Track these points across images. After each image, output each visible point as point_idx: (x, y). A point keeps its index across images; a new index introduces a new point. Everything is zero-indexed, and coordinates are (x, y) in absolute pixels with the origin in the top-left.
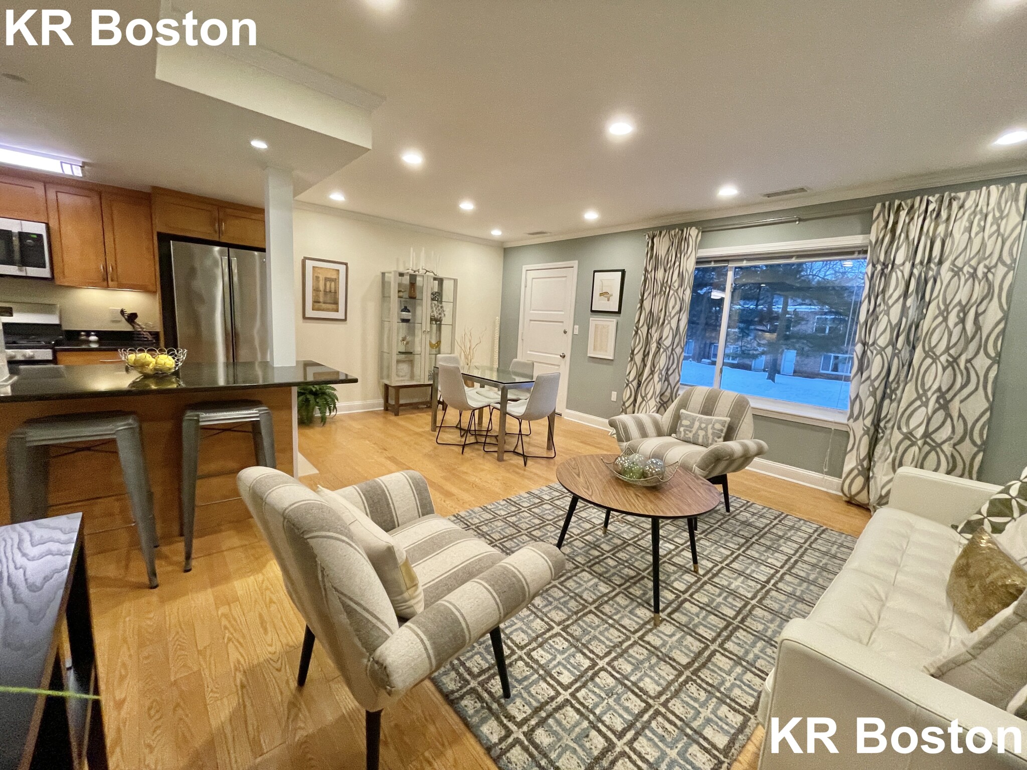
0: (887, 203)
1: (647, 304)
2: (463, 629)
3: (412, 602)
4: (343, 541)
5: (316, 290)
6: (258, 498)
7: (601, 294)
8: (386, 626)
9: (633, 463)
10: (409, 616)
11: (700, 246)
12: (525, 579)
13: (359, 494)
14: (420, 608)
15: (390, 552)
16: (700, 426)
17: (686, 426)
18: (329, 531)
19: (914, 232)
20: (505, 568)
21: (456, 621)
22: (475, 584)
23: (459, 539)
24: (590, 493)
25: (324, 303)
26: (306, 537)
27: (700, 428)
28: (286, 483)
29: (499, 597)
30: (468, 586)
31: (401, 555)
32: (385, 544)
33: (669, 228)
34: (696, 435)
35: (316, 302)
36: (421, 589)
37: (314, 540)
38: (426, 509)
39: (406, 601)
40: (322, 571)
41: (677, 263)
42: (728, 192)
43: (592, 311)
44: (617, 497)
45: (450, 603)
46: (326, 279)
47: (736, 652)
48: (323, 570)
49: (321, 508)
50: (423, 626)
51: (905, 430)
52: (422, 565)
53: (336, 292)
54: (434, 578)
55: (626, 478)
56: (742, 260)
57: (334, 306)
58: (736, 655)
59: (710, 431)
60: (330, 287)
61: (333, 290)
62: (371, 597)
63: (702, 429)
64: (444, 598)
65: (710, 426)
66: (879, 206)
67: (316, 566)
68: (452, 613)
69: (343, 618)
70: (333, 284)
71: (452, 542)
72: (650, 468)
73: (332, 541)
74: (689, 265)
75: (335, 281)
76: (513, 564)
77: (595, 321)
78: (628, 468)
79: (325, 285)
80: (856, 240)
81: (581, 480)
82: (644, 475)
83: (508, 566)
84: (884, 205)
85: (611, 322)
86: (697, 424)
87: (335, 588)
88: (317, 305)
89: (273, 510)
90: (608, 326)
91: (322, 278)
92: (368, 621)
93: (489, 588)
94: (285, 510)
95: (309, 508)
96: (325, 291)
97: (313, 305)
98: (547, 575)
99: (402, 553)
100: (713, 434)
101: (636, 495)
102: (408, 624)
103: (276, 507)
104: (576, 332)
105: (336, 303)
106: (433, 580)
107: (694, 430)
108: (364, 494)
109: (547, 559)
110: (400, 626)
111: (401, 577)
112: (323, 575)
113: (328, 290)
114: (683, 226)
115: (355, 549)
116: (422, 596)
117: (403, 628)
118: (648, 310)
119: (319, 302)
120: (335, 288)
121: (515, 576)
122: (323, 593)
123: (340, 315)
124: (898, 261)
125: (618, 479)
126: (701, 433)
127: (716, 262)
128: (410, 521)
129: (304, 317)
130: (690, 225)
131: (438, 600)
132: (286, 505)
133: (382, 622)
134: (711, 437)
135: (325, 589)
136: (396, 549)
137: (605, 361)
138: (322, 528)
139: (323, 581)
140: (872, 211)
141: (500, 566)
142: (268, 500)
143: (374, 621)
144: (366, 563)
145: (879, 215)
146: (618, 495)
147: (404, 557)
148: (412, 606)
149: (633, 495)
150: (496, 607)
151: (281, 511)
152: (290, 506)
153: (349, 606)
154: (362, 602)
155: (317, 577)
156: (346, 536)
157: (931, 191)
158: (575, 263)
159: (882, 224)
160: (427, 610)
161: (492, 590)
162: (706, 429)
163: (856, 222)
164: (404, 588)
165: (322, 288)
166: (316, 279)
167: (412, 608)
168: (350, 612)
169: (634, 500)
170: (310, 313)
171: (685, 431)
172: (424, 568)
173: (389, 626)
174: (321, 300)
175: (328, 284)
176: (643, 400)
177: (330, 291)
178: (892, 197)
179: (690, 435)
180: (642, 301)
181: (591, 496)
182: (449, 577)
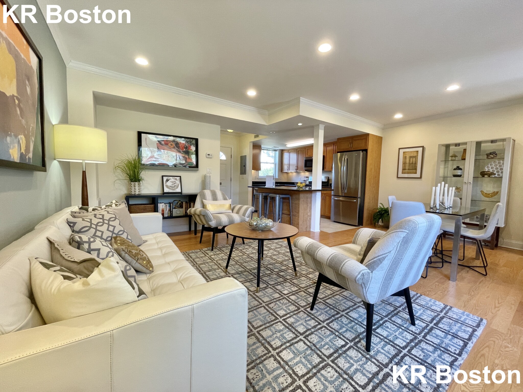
5: (404, 163)
25: (408, 169)
35: (404, 169)
46: (410, 157)
53: (416, 163)
57: (414, 171)
60: (413, 161)
61: (414, 162)
70: (414, 159)
75: (416, 157)
79: (410, 160)
88: (404, 171)
91: (408, 157)
96: (409, 163)
97: (402, 171)
105: (416, 169)
113: (411, 162)
119: (405, 169)
120: (415, 162)
123: (418, 175)
129: (398, 177)
165: (408, 161)
166: (405, 158)
170: (400, 175)
174: (407, 168)
175: (411, 159)
177: (412, 163)
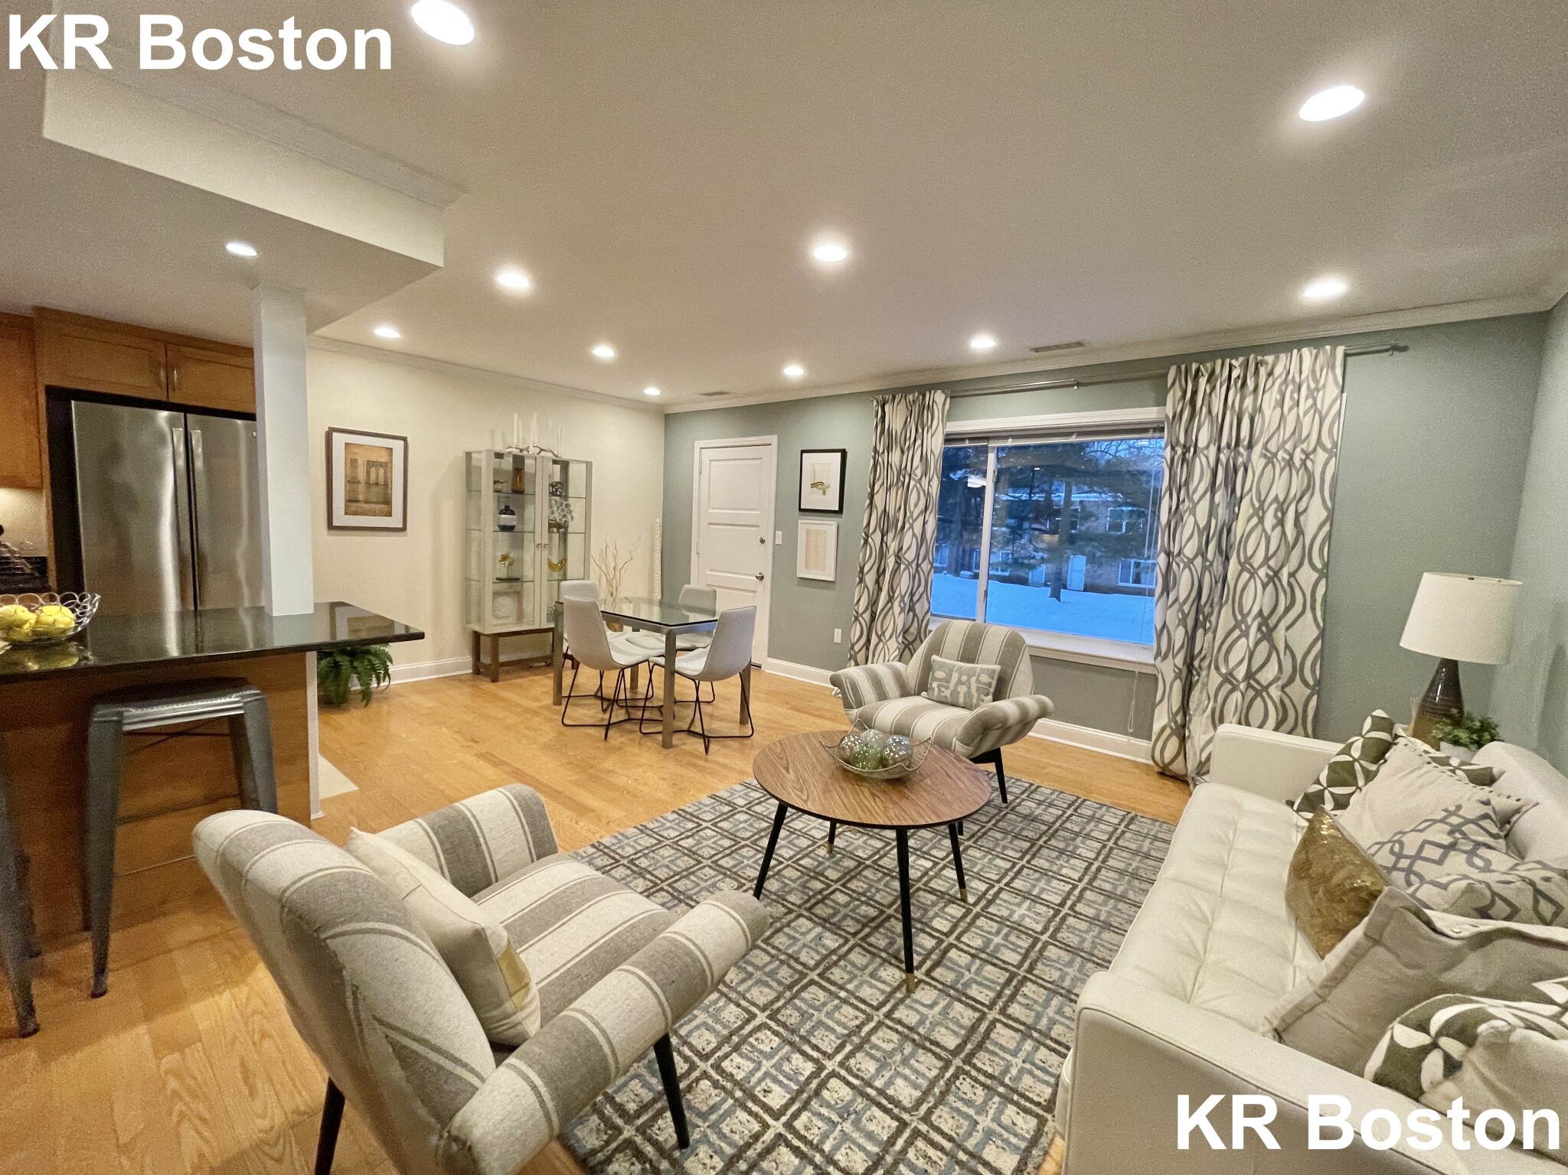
0: (1183, 367)
1: (879, 499)
2: (605, 1056)
3: (520, 1015)
4: (394, 934)
5: (352, 481)
6: (234, 872)
7: (813, 485)
8: (472, 1071)
9: (866, 745)
10: (514, 1042)
11: (949, 416)
12: (705, 957)
13: (427, 833)
14: (532, 1025)
15: (479, 937)
16: (959, 678)
17: (941, 680)
18: (367, 920)
19: (1217, 406)
20: (673, 942)
21: (594, 1043)
22: (625, 974)
23: (598, 896)
24: (805, 798)
25: (366, 502)
26: (323, 936)
27: (960, 682)
28: (289, 839)
29: (664, 992)
30: (613, 979)
31: (499, 938)
32: (470, 925)
33: (905, 391)
34: (955, 692)
35: (351, 500)
36: (534, 989)
37: (339, 940)
38: (543, 847)
39: (508, 1017)
40: (354, 993)
41: (919, 442)
42: (983, 343)
43: (801, 510)
44: (845, 800)
45: (584, 1013)
46: (370, 464)
47: (1023, 1019)
48: (356, 989)
49: (352, 879)
50: (538, 1062)
51: (1224, 670)
52: (537, 947)
53: (387, 485)
54: (558, 966)
55: (856, 769)
56: (1006, 438)
57: (383, 507)
58: (1023, 1024)
59: (974, 687)
60: (377, 477)
62: (446, 1025)
63: (963, 684)
64: (573, 1006)
65: (973, 679)
66: (1173, 370)
67: (343, 984)
68: (587, 1030)
69: (396, 1071)
71: (588, 900)
72: (891, 751)
73: (373, 937)
74: (935, 444)
75: (387, 466)
76: (686, 933)
77: (805, 524)
78: (859, 753)
79: (368, 473)
80: (1149, 414)
81: (791, 776)
82: (883, 762)
83: (678, 938)
84: (1179, 369)
85: (829, 526)
86: (955, 677)
87: (379, 1020)
88: (353, 506)
89: (262, 893)
90: (825, 532)
91: (361, 461)
92: (440, 1068)
93: (648, 979)
94: (284, 891)
95: (331, 883)
96: (368, 484)
97: (346, 507)
98: (741, 945)
99: (500, 936)
100: (978, 689)
101: (872, 794)
102: (512, 1060)
103: (267, 887)
104: (779, 541)
105: (388, 502)
106: (556, 971)
107: (952, 685)
108: (436, 834)
109: (739, 918)
110: (498, 1063)
111: (499, 977)
112: (355, 998)
113: (373, 479)
114: (924, 389)
115: (416, 944)
116: (536, 1003)
117: (502, 1068)
118: (880, 509)
119: (357, 501)
120: (386, 477)
121: (689, 953)
122: (357, 1030)
123: (395, 521)
124: (1202, 444)
125: (845, 771)
126: (962, 689)
127: (971, 439)
128: (516, 871)
129: (331, 526)
130: (933, 387)
131: (562, 1010)
132: (284, 882)
133: (465, 1065)
134: (976, 695)
135: (360, 1025)
136: (488, 932)
137: (821, 584)
138: (355, 917)
139: (357, 1011)
140: (1165, 376)
141: (665, 938)
142: (250, 877)
143: (449, 1065)
144: (435, 965)
145: (1173, 383)
146: (848, 798)
147: (505, 943)
148: (520, 1023)
149: (867, 794)
150: (660, 1009)
151: (278, 894)
152: (294, 883)
153: (404, 1047)
154: (427, 1036)
155: (344, 1005)
156: (398, 924)
157: (1234, 353)
158: (773, 439)
159: (1179, 394)
160: (546, 1028)
161: (652, 983)
162: (968, 683)
163: (1146, 389)
164: (504, 994)
165: (361, 476)
166: (352, 463)
167: (520, 1027)
168: (405, 1057)
169: (869, 802)
170: (341, 519)
171: (939, 687)
172: (539, 951)
173: (478, 1069)
174: (361, 497)
175: (373, 470)
176: (880, 640)
177: (377, 484)
178: (1186, 358)
179: (947, 693)
180: (872, 496)
181: (806, 802)
182: (583, 963)
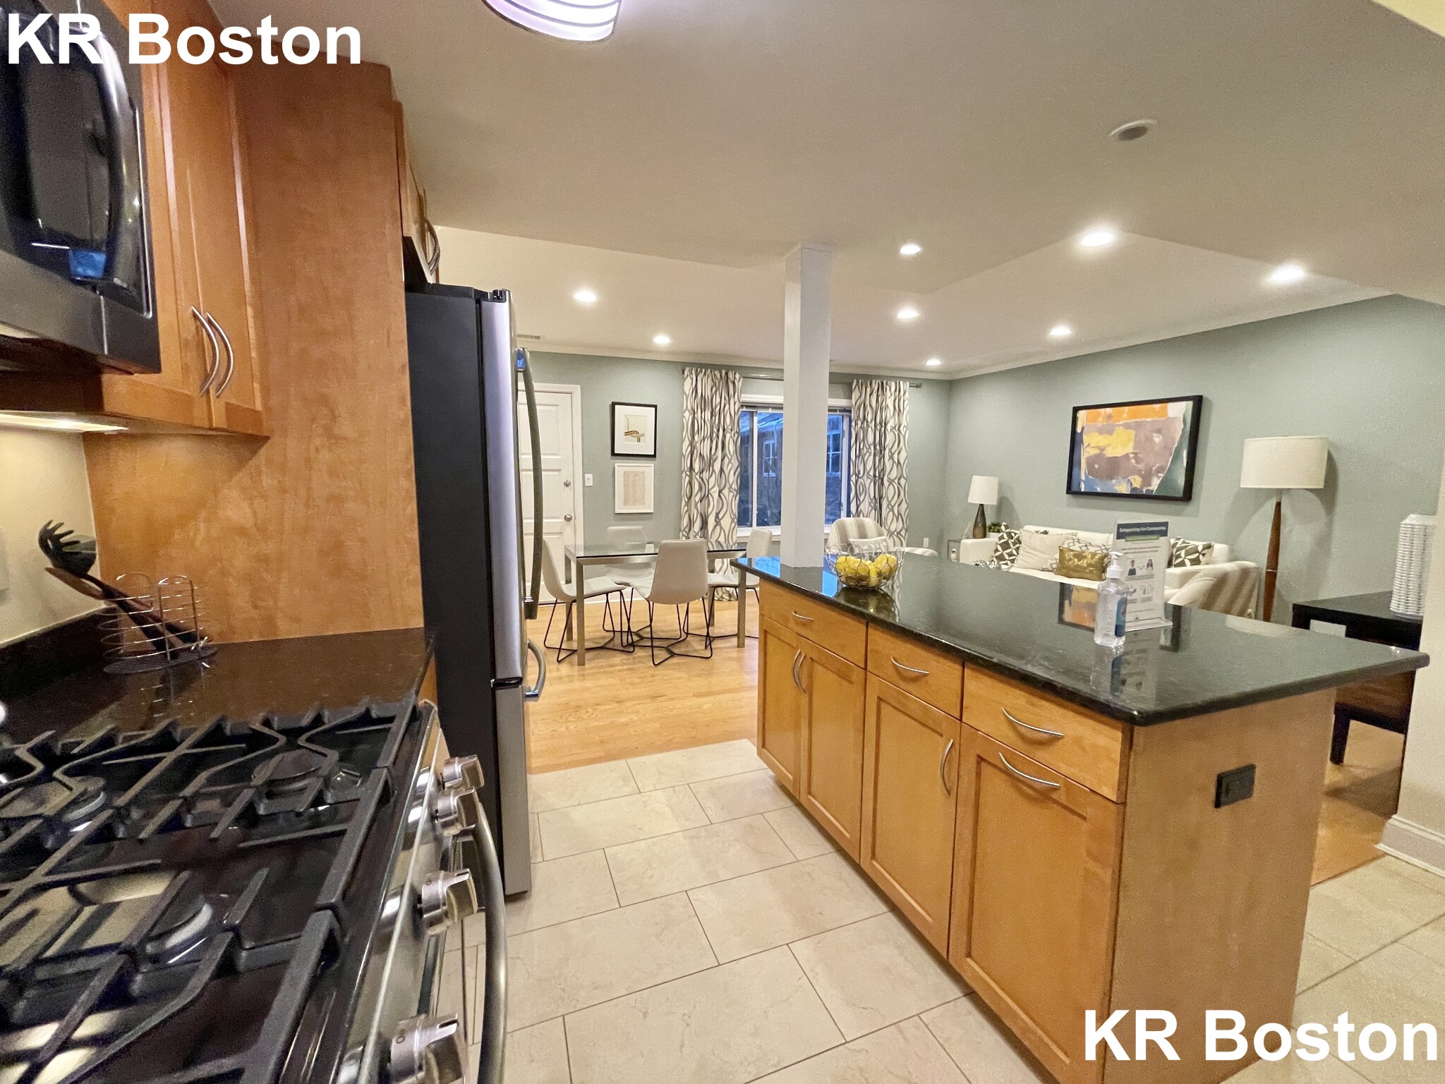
0: (859, 381)
7: (627, 433)
43: (613, 454)
66: (855, 381)
77: (621, 467)
85: (648, 468)
90: (642, 473)
104: (590, 483)
124: (869, 420)
127: (749, 407)
137: (639, 516)
140: (851, 384)
145: (856, 388)
158: (577, 389)
178: (860, 377)
